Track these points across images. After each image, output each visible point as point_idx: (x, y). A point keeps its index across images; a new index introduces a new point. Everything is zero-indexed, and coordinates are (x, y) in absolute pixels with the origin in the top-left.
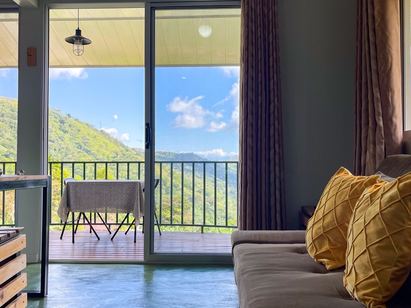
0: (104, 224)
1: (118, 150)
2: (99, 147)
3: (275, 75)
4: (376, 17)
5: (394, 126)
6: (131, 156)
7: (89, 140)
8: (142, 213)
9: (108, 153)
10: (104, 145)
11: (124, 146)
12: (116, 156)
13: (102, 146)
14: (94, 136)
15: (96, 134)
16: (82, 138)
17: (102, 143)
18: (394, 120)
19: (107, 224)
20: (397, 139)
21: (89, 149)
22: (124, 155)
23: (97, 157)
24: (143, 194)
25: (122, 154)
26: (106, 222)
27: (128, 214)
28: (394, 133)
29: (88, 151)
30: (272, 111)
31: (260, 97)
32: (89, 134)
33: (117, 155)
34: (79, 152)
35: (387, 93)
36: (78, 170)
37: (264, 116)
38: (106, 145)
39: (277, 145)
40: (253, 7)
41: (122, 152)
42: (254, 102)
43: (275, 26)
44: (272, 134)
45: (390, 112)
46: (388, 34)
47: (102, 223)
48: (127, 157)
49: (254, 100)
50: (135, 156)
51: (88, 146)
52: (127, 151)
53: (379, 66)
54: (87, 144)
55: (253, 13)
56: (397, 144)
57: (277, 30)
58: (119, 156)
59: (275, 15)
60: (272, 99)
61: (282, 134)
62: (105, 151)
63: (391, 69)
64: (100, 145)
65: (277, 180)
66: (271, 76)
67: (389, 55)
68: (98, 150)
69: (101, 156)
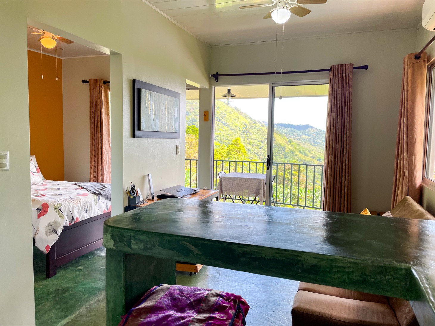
0: (241, 199)
1: (247, 122)
2: (233, 120)
3: (348, 132)
4: (409, 110)
5: (414, 177)
6: (257, 128)
7: (225, 114)
8: (265, 198)
9: (240, 124)
10: (237, 118)
11: (252, 119)
12: (245, 127)
13: (235, 119)
14: (229, 112)
15: (231, 110)
16: (221, 113)
17: (235, 117)
18: (415, 173)
19: (243, 200)
20: (416, 184)
21: (225, 122)
22: (252, 126)
23: (231, 128)
24: (265, 186)
25: (250, 125)
26: (242, 198)
27: (255, 198)
28: (414, 181)
29: (224, 124)
30: (344, 153)
31: (337, 145)
32: (225, 110)
33: (247, 126)
34: (218, 124)
35: (412, 156)
36: (218, 138)
37: (339, 156)
38: (238, 119)
39: (347, 174)
40: (336, 89)
41: (250, 124)
42: (334, 148)
43: (350, 101)
44: (344, 167)
45: (413, 168)
46: (415, 121)
47: (240, 199)
48: (254, 128)
49: (333, 146)
50: (260, 127)
51: (225, 120)
52: (254, 123)
53: (408, 139)
54: (224, 118)
55: (336, 92)
56: (416, 187)
57: (351, 103)
58: (247, 127)
59: (350, 93)
60: (345, 146)
61: (351, 168)
62: (237, 123)
63: (415, 142)
64: (234, 118)
65: (346, 195)
66: (345, 132)
67: (415, 134)
68: (232, 122)
69: (235, 127)
